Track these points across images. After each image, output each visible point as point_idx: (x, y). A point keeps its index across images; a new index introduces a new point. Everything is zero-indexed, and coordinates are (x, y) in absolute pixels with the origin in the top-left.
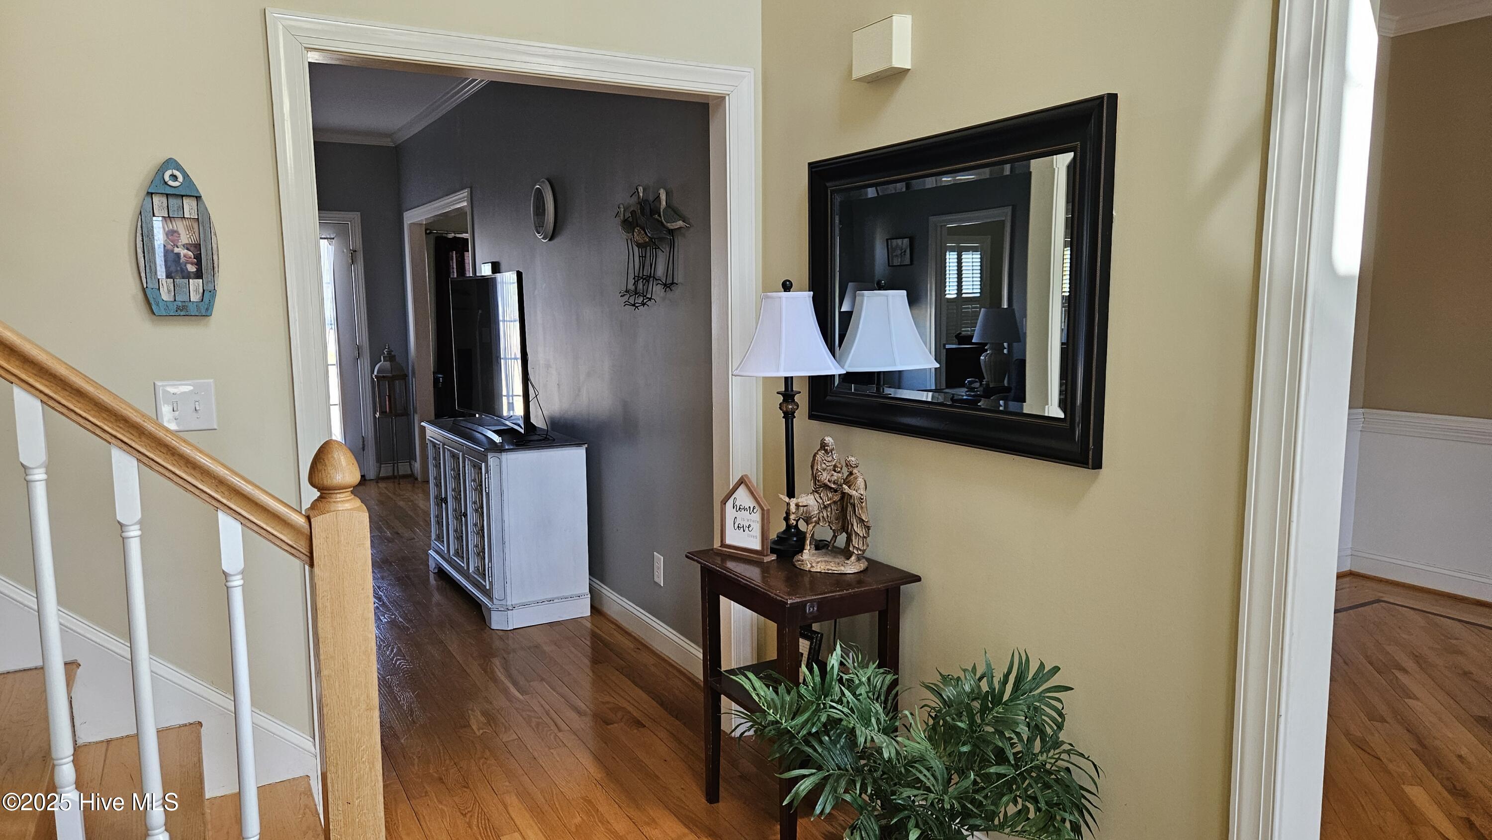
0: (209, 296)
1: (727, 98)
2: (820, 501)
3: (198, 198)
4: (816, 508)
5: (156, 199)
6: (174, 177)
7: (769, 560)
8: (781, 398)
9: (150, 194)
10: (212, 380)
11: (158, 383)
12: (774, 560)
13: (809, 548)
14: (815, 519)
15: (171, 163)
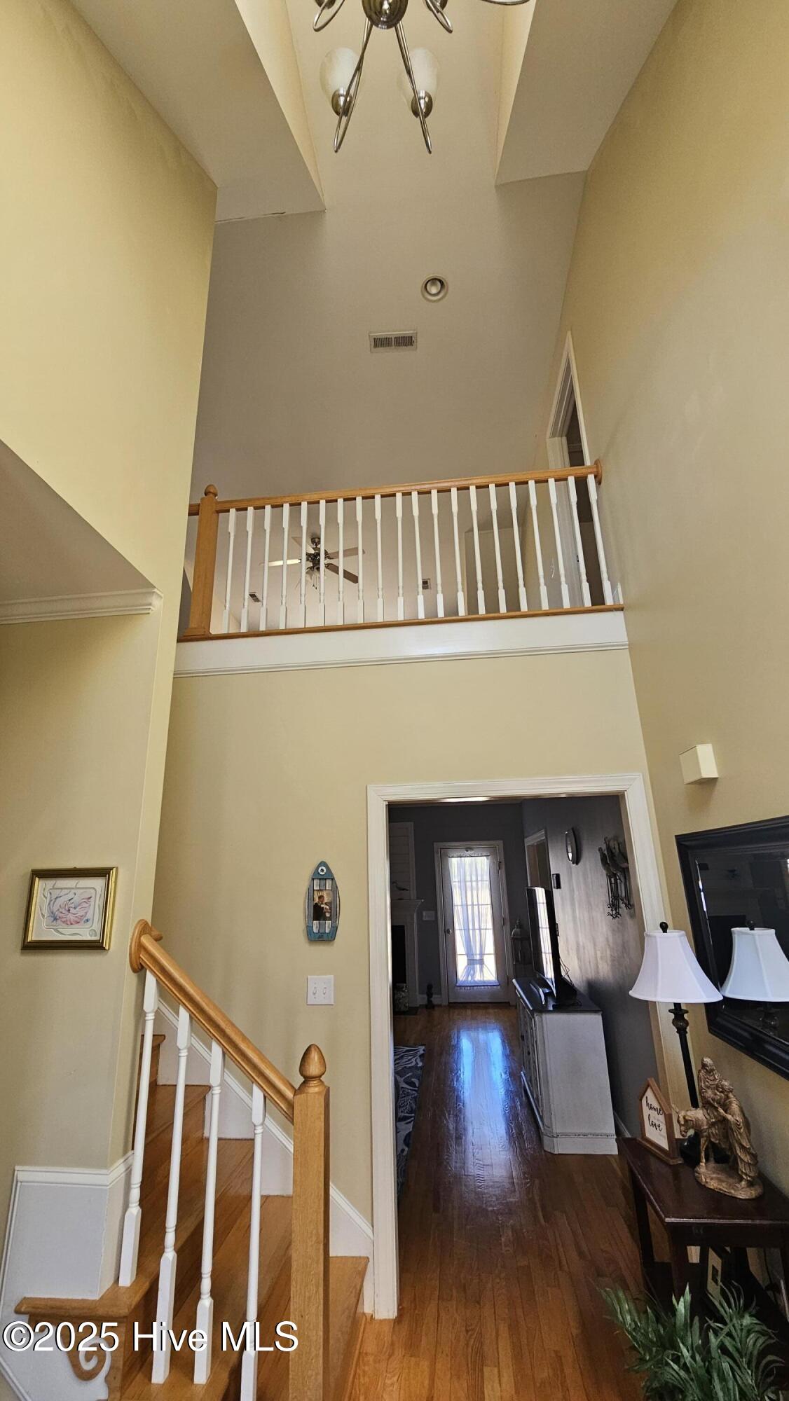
0: (334, 929)
1: (626, 793)
2: (708, 1117)
3: (333, 879)
4: (705, 1123)
5: (315, 881)
6: (322, 870)
7: (676, 1163)
8: (672, 1016)
9: (313, 879)
10: (332, 976)
11: (309, 977)
12: (680, 1164)
13: (704, 1160)
14: (705, 1134)
15: (323, 864)
